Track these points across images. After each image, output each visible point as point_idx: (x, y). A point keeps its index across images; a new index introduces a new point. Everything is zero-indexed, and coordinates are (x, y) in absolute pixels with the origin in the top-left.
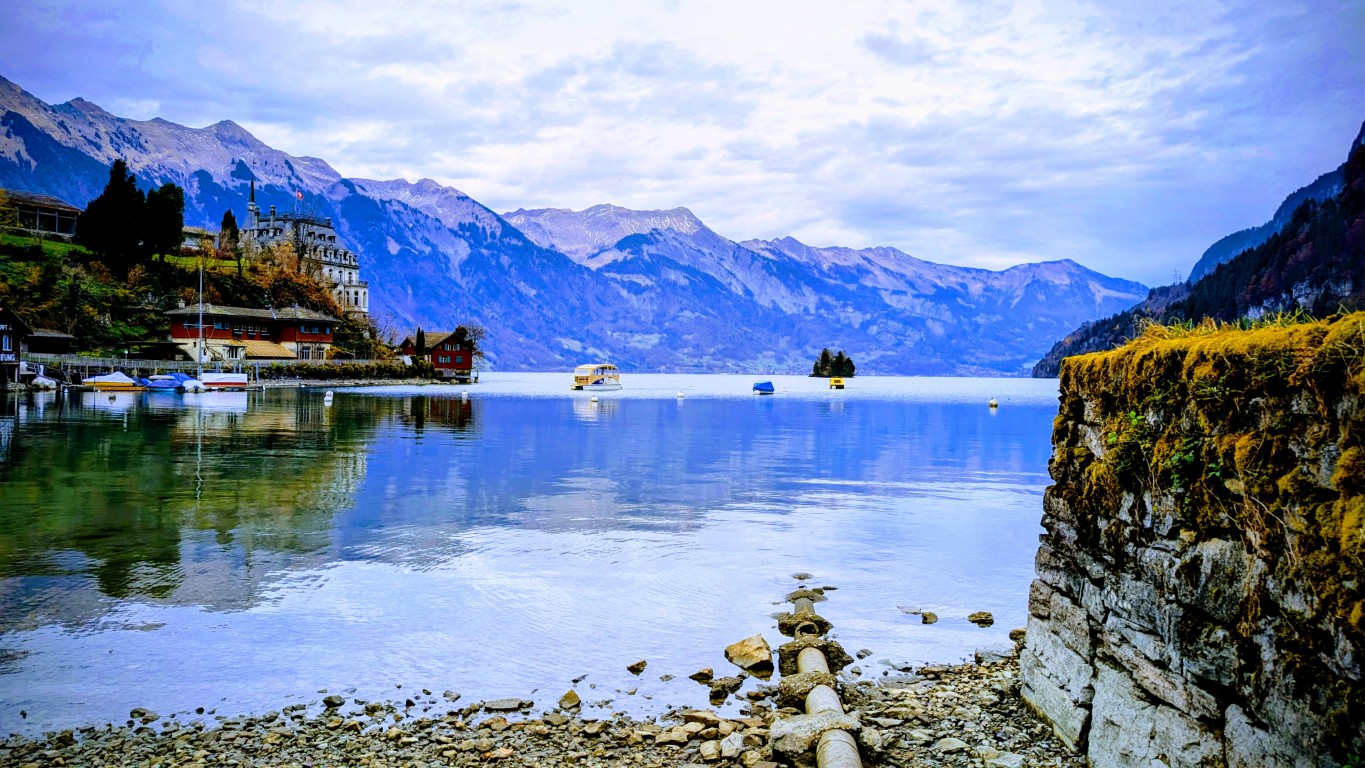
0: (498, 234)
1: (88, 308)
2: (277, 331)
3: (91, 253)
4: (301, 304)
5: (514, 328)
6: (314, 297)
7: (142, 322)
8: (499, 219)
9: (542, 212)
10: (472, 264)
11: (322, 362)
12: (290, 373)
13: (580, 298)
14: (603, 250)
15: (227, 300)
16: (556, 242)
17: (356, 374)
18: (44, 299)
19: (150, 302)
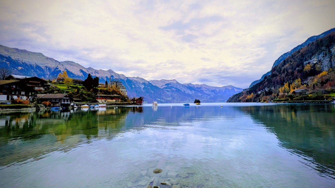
0: (148, 84)
1: (84, 96)
2: (112, 98)
3: (85, 87)
4: (116, 94)
5: (150, 97)
6: (118, 93)
7: (92, 97)
8: (148, 82)
9: (154, 81)
10: (144, 88)
11: (119, 102)
12: (114, 104)
13: (160, 93)
14: (163, 86)
15: (105, 94)
16: (156, 85)
17: (124, 104)
18: (78, 94)
19: (93, 94)
